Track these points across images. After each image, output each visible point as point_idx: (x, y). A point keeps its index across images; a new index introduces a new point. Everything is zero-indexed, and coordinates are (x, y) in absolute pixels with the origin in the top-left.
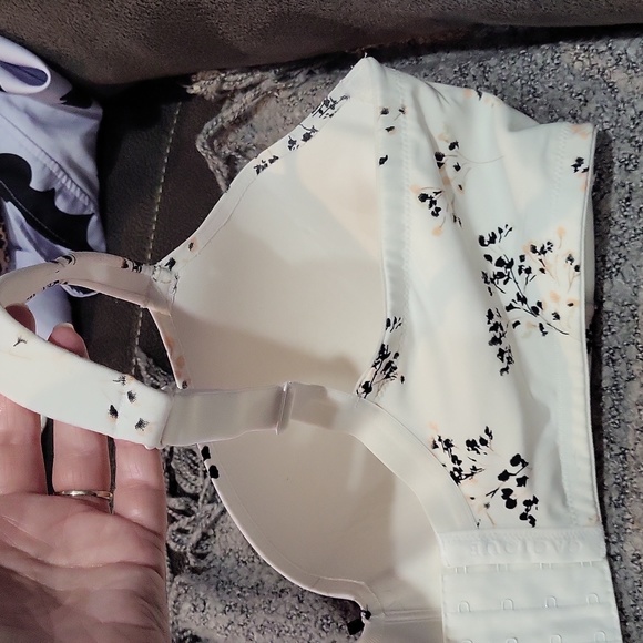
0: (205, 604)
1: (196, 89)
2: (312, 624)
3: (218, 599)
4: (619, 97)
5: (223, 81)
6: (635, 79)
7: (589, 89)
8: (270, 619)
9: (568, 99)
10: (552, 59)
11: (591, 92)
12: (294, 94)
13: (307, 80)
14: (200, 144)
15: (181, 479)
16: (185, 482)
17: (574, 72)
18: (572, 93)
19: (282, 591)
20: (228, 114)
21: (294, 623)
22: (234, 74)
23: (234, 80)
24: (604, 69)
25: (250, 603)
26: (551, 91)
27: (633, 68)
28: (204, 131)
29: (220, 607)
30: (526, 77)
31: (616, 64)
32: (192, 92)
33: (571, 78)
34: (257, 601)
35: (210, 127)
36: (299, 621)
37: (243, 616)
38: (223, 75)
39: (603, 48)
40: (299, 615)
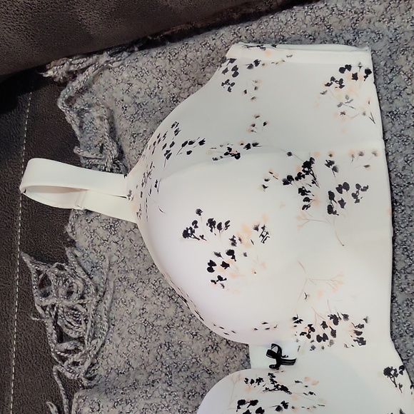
0: (99, 405)
1: (50, 73)
2: (181, 398)
3: (108, 400)
4: (334, 34)
5: (71, 64)
6: (343, 21)
7: (315, 32)
8: (149, 402)
9: (303, 39)
10: (292, 17)
11: (317, 34)
12: (122, 64)
13: (129, 55)
14: (61, 104)
15: (68, 330)
16: (71, 331)
17: (306, 23)
18: (305, 35)
19: (153, 381)
20: (76, 84)
21: (168, 400)
22: (78, 59)
23: (78, 63)
24: (324, 18)
25: (131, 396)
26: (293, 36)
27: (341, 14)
28: (61, 96)
29: (111, 405)
30: (277, 31)
31: (331, 14)
32: (47, 76)
33: (305, 26)
34: (137, 393)
35: (65, 93)
36: (172, 398)
37: (129, 405)
38: (71, 60)
39: (322, 5)
40: (170, 394)
